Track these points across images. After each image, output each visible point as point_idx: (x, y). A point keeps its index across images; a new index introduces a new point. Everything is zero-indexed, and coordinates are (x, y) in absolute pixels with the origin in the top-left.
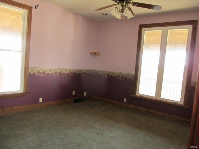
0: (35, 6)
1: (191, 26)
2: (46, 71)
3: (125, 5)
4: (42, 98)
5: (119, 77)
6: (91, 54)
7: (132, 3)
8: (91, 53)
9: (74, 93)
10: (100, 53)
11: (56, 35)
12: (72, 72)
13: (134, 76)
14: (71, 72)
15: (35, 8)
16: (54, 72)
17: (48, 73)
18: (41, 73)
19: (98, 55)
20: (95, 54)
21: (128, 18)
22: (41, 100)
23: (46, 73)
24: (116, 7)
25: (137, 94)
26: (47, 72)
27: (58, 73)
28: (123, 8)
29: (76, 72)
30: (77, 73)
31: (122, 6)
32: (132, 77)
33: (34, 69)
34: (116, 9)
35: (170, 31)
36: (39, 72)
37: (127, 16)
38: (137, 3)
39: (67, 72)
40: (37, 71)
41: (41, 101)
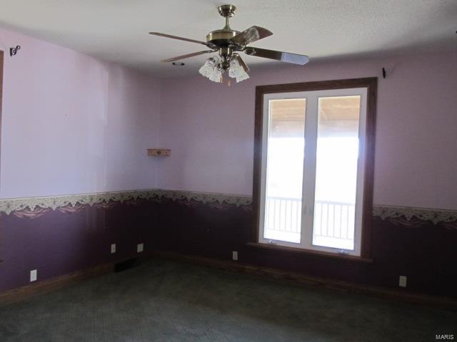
0: (11, 49)
1: (364, 91)
2: (43, 205)
3: (231, 53)
4: (36, 271)
5: (218, 203)
6: (149, 155)
7: (244, 49)
8: (150, 151)
9: (113, 248)
10: (170, 150)
11: (66, 115)
12: (107, 199)
13: (251, 200)
14: (104, 201)
15: (11, 54)
16: (64, 205)
17: (50, 208)
18: (32, 210)
19: (167, 156)
20: (158, 153)
21: (238, 81)
22: (34, 275)
23: (45, 209)
24: (211, 59)
25: (261, 241)
26: (47, 206)
27: (74, 206)
28: (225, 59)
29: (117, 199)
30: (119, 201)
31: (224, 55)
32: (248, 202)
33: (12, 201)
34: (211, 62)
35: (323, 100)
36: (28, 208)
37: (235, 78)
38: (256, 49)
39: (95, 201)
40: (22, 206)
41: (35, 279)
